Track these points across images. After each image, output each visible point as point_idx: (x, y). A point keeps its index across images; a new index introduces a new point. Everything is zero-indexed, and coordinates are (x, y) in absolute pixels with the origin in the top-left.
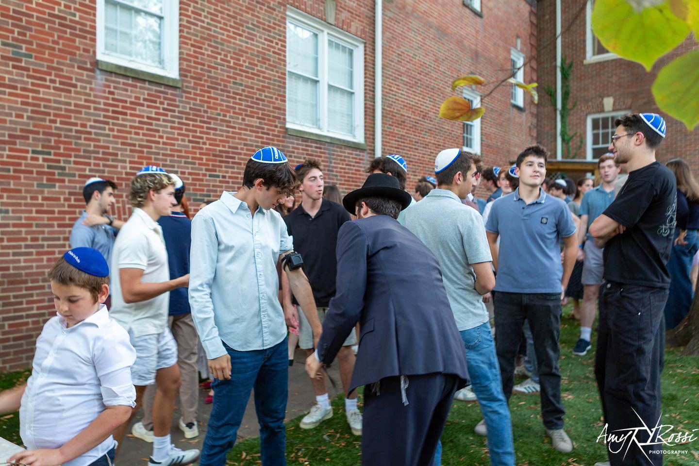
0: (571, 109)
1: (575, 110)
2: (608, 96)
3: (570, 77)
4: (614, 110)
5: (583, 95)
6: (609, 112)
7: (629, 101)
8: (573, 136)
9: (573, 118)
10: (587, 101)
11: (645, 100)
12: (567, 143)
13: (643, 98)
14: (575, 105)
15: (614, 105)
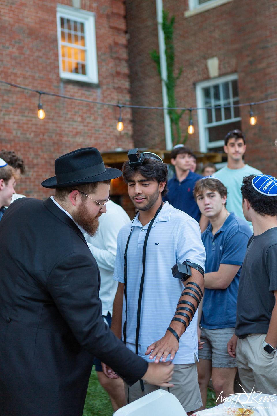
0: (178, 78)
1: (181, 79)
2: (212, 56)
3: (174, 36)
4: (221, 75)
5: (188, 57)
6: (215, 78)
7: (233, 62)
8: (182, 114)
9: (180, 91)
10: (192, 65)
11: (250, 59)
12: (177, 124)
13: (248, 56)
14: (181, 72)
15: (220, 68)
